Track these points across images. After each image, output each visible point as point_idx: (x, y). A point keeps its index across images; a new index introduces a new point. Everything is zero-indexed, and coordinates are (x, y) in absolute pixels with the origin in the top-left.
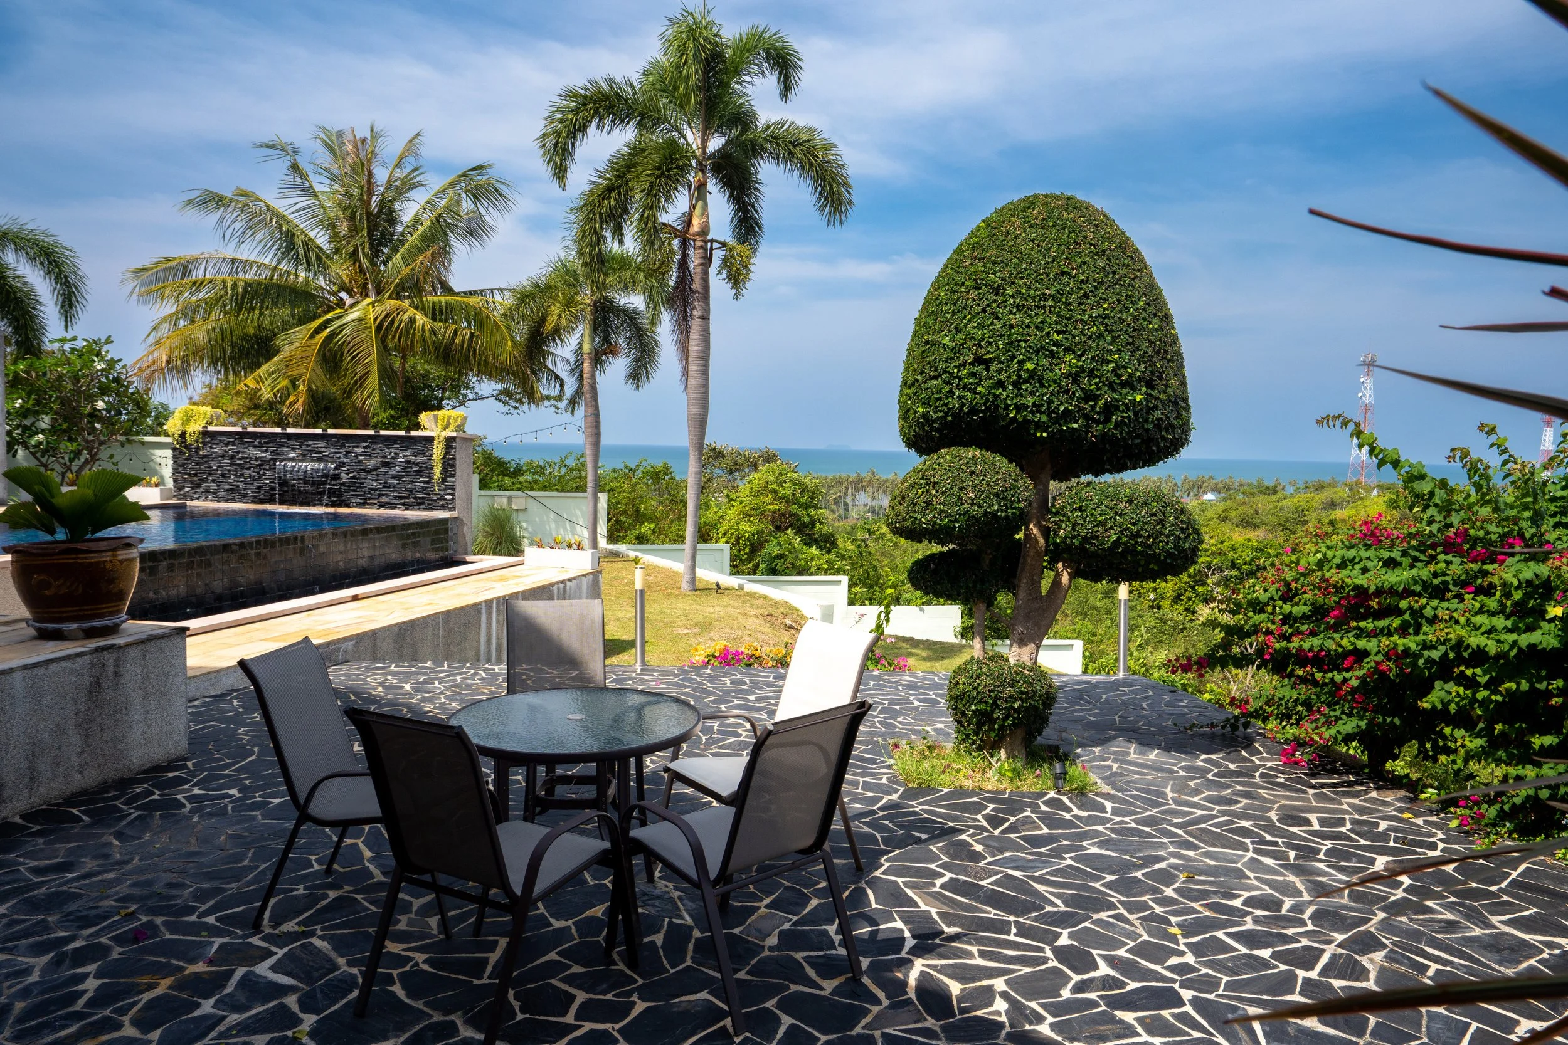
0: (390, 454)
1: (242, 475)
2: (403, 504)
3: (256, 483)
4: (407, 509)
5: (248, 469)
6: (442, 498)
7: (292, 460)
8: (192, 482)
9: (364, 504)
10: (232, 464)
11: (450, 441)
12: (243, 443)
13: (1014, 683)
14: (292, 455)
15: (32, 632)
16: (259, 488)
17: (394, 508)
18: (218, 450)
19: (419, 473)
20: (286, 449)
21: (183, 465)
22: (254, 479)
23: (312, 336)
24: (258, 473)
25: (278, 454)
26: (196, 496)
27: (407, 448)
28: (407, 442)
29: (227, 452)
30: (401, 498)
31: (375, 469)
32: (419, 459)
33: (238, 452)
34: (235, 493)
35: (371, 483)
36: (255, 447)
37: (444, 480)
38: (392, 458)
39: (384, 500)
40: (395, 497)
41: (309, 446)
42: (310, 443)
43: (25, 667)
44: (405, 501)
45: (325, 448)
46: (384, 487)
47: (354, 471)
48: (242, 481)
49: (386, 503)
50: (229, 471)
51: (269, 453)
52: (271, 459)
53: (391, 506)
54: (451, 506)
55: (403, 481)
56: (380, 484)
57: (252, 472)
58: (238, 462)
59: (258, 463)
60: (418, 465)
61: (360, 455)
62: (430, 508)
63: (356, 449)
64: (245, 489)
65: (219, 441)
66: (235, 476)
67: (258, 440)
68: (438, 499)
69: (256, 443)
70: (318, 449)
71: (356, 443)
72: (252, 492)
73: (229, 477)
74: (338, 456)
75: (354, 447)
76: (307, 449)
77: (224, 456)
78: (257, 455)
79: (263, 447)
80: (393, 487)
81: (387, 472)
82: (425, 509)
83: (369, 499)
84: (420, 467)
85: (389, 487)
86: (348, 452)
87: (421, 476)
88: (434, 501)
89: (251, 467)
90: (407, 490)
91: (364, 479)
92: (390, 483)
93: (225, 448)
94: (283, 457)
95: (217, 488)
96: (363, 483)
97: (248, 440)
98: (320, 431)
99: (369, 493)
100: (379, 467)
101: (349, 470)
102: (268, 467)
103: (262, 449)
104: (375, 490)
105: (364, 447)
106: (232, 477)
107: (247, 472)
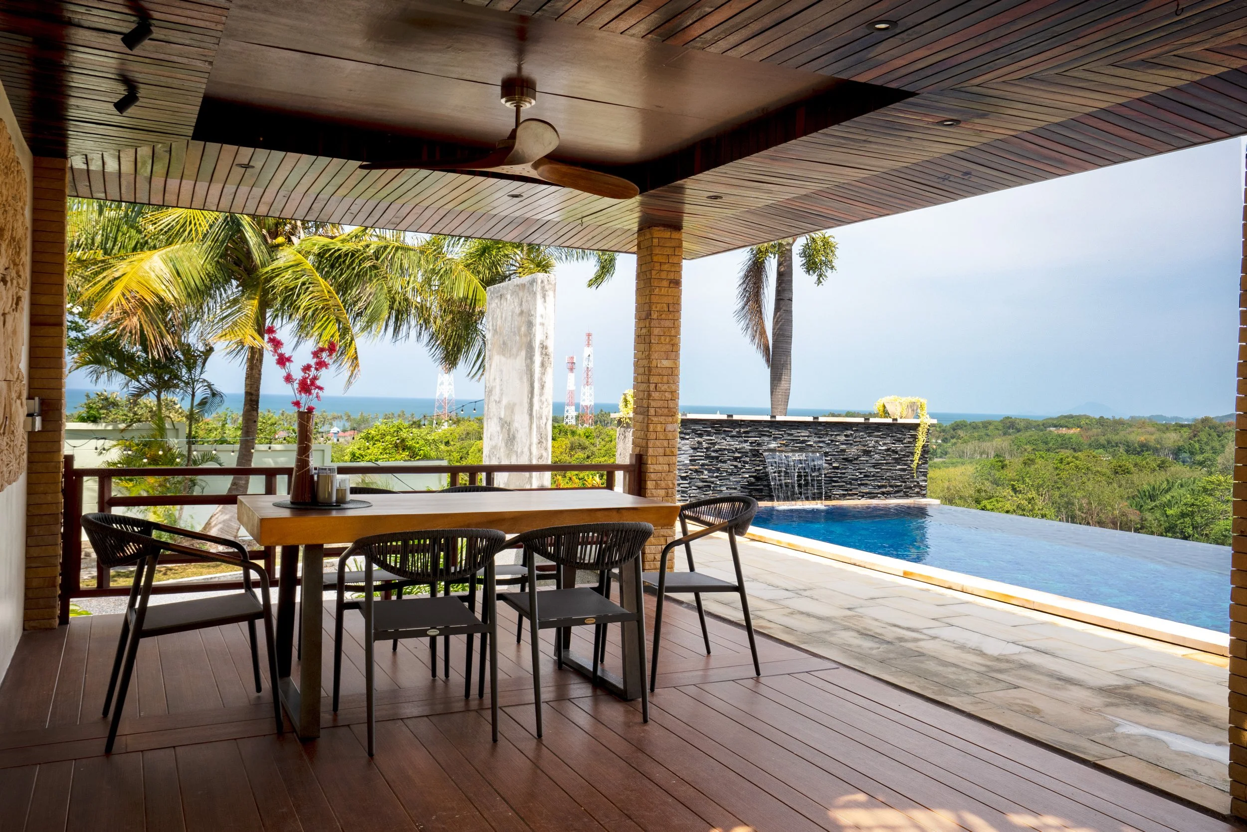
0: (871, 442)
1: (718, 470)
2: (883, 493)
3: (731, 478)
4: (886, 498)
5: (725, 462)
6: (918, 485)
9: (844, 495)
10: (707, 457)
12: (718, 432)
14: (773, 445)
16: (737, 483)
17: (874, 498)
19: (897, 461)
20: (766, 439)
22: (731, 474)
24: (736, 466)
25: (759, 444)
28: (887, 430)
29: (699, 443)
30: (880, 487)
31: (857, 458)
32: (899, 446)
33: (714, 444)
35: (850, 472)
36: (732, 437)
38: (874, 446)
39: (864, 490)
40: (875, 487)
41: (792, 435)
42: (793, 432)
44: (884, 490)
45: (808, 436)
46: (865, 476)
47: (836, 460)
48: (717, 477)
49: (867, 493)
50: (703, 465)
51: (749, 444)
52: (751, 450)
53: (872, 496)
54: (924, 492)
55: (882, 469)
56: (861, 473)
57: (728, 466)
58: (713, 454)
59: (737, 455)
60: (896, 453)
61: (842, 444)
62: (906, 496)
63: (838, 438)
64: (721, 486)
65: (694, 431)
66: (710, 471)
67: (737, 430)
68: (915, 486)
69: (734, 433)
70: (801, 439)
71: (839, 431)
72: (727, 488)
73: (702, 473)
74: (821, 445)
75: (836, 435)
76: (789, 438)
77: (698, 448)
78: (735, 446)
79: (742, 437)
80: (873, 476)
81: (867, 461)
82: (901, 497)
83: (851, 490)
84: (899, 455)
85: (869, 476)
86: (832, 441)
87: (899, 464)
88: (910, 488)
89: (729, 460)
90: (886, 479)
91: (845, 469)
92: (870, 472)
93: (699, 439)
94: (764, 447)
95: (688, 486)
96: (844, 473)
97: (727, 429)
98: (811, 419)
99: (851, 484)
100: (859, 456)
101: (831, 460)
102: (748, 459)
103: (740, 439)
104: (856, 480)
105: (846, 436)
106: (706, 472)
107: (725, 466)
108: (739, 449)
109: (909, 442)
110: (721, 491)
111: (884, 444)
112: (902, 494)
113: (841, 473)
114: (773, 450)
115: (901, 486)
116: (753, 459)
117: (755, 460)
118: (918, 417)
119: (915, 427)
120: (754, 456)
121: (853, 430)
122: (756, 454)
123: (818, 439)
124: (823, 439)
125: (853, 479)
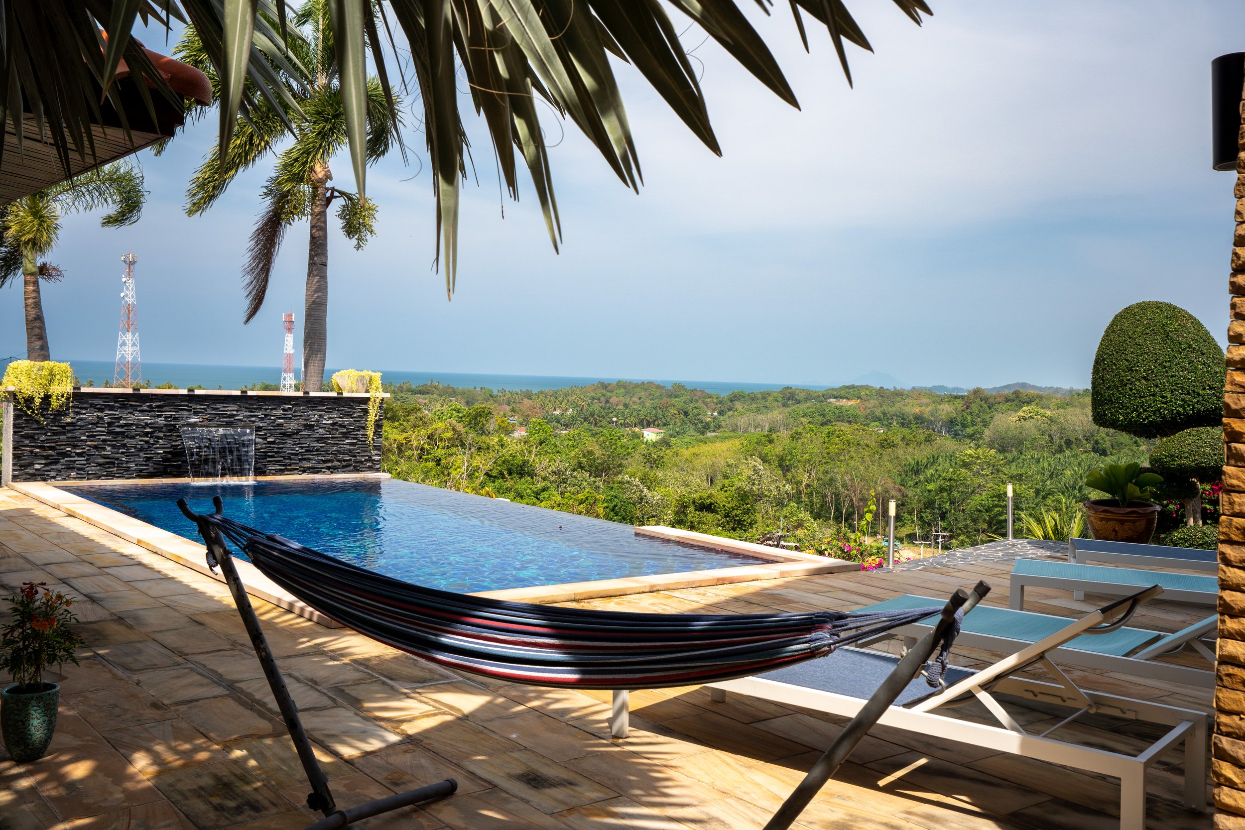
0: (314, 416)
1: (124, 446)
2: (328, 468)
3: (141, 454)
4: (332, 473)
5: (133, 437)
6: (370, 459)
8: (46, 457)
9: (282, 470)
10: (110, 433)
12: (124, 407)
14: (194, 419)
16: (148, 459)
17: (317, 473)
18: (90, 416)
19: (345, 435)
20: (185, 413)
21: (31, 437)
22: (141, 450)
24: (147, 442)
25: (176, 419)
26: (53, 474)
27: (332, 410)
28: (333, 404)
29: (101, 418)
30: (325, 462)
31: (296, 432)
32: (347, 420)
33: (119, 419)
34: (111, 469)
35: (289, 446)
36: (142, 411)
38: (317, 421)
39: (306, 464)
40: (319, 462)
41: (217, 409)
42: (218, 406)
44: (329, 464)
45: (237, 411)
46: (307, 451)
47: (272, 435)
48: (123, 453)
49: (309, 468)
50: (104, 441)
51: (163, 419)
52: (165, 425)
53: (315, 470)
54: (377, 466)
55: (327, 444)
56: (302, 448)
57: (139, 441)
58: (118, 430)
59: (148, 430)
60: (344, 427)
61: (280, 418)
62: (356, 470)
63: (274, 412)
64: (127, 462)
65: (92, 405)
66: (113, 447)
67: (148, 404)
68: (366, 460)
69: (145, 407)
70: (228, 413)
71: (275, 405)
72: (136, 465)
73: (104, 449)
74: (253, 419)
75: (272, 409)
76: (214, 412)
77: (98, 423)
78: (145, 421)
79: (154, 411)
80: (317, 450)
81: (310, 435)
82: (350, 472)
83: (290, 465)
84: (347, 429)
85: (312, 451)
86: (266, 415)
87: (347, 438)
88: (362, 462)
89: (137, 435)
90: (332, 453)
91: (283, 443)
92: (314, 447)
93: (100, 414)
94: (182, 422)
95: (85, 462)
96: (282, 448)
97: (134, 403)
98: (238, 393)
99: (290, 458)
100: (300, 431)
101: (266, 434)
102: (161, 435)
103: (153, 413)
104: (297, 455)
105: (283, 410)
106: (109, 448)
107: (133, 441)
108: (150, 424)
109: (359, 416)
110: (129, 467)
111: (330, 418)
112: (352, 468)
113: (277, 448)
114: (193, 425)
115: (351, 460)
116: (168, 434)
117: (171, 435)
118: (367, 391)
119: (366, 401)
120: (170, 431)
121: (291, 405)
122: (172, 429)
123: (249, 414)
124: (255, 414)
125: (292, 454)
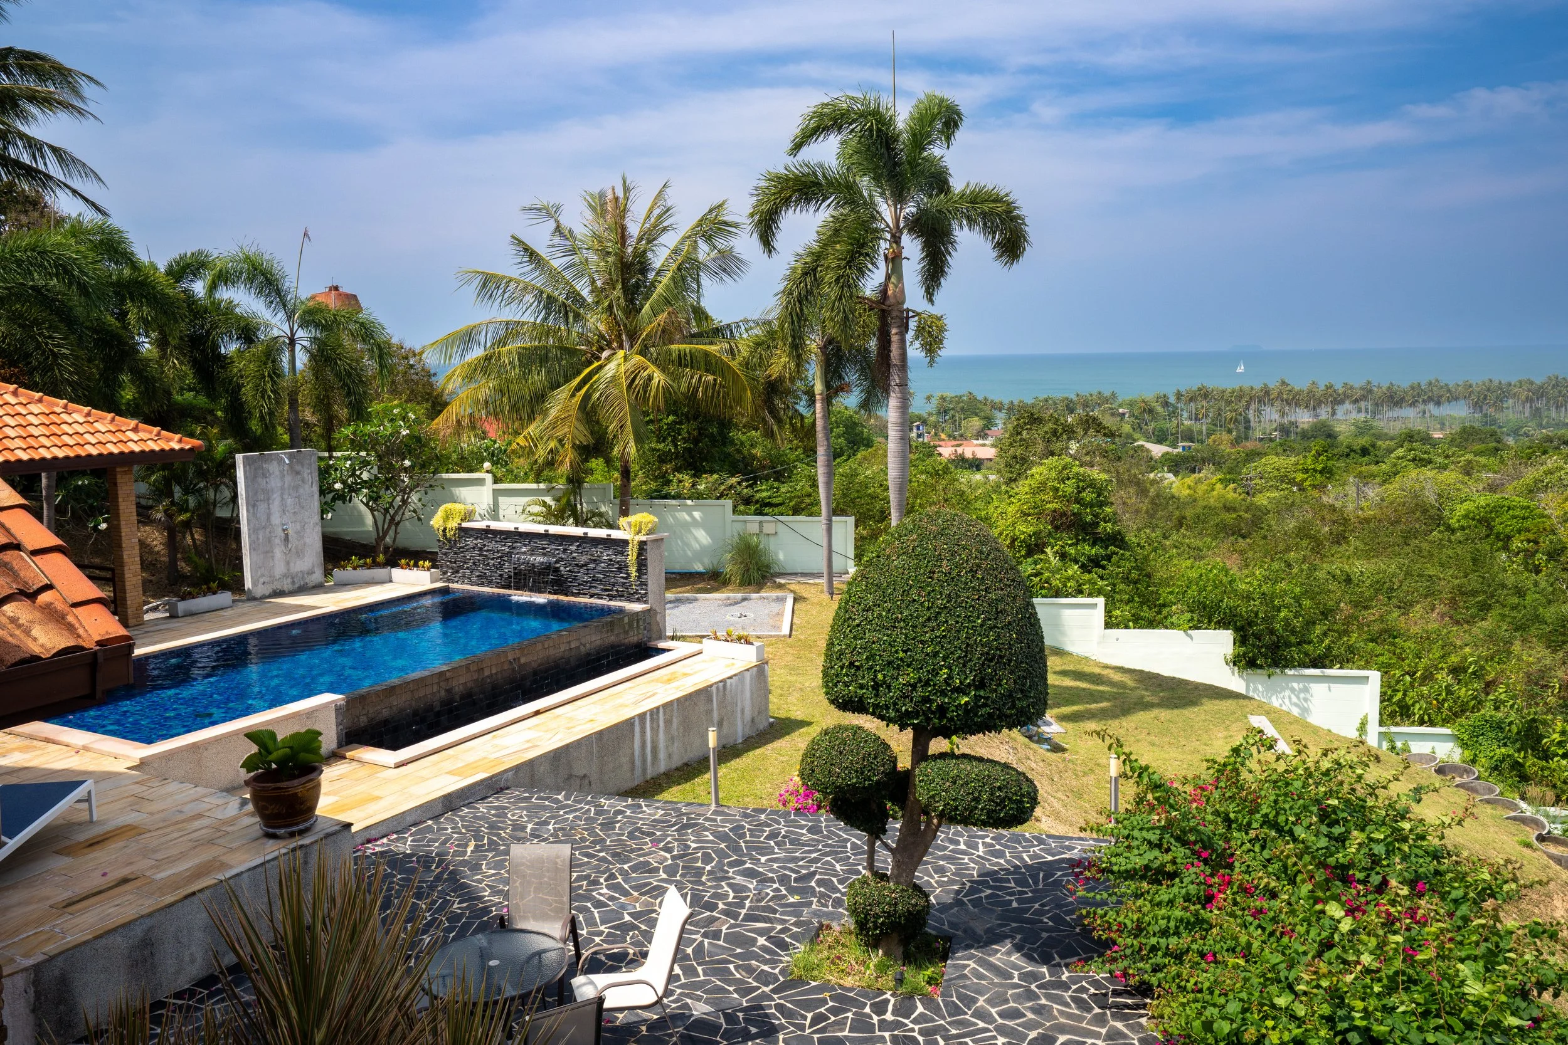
0: (597, 551)
1: (488, 564)
2: (608, 595)
3: (498, 572)
4: (611, 600)
5: (493, 559)
6: (638, 592)
7: (524, 553)
9: (579, 593)
10: (480, 555)
11: (642, 544)
12: (485, 538)
13: (878, 904)
14: (524, 549)
15: (260, 832)
16: (501, 575)
17: (601, 598)
18: (471, 542)
19: (620, 569)
21: (446, 555)
22: (497, 568)
23: (573, 395)
24: (500, 563)
25: (514, 548)
26: (456, 580)
27: (610, 548)
28: (608, 542)
29: (476, 545)
30: (606, 590)
31: (585, 565)
32: (619, 558)
33: (485, 545)
34: (483, 580)
35: (583, 576)
36: (494, 541)
37: (639, 577)
38: (598, 557)
39: (593, 591)
40: (602, 590)
41: (534, 542)
42: (536, 540)
43: (249, 870)
45: (549, 545)
46: (593, 580)
47: (570, 565)
48: (488, 570)
49: (596, 594)
50: (479, 560)
51: (506, 547)
52: (508, 552)
54: (645, 599)
55: (608, 576)
56: (591, 577)
57: (495, 562)
58: (485, 553)
59: (500, 555)
60: (618, 563)
61: (575, 553)
62: (630, 600)
63: (571, 547)
65: (470, 536)
67: (497, 536)
69: (495, 539)
71: (572, 542)
72: (496, 579)
73: (480, 566)
74: (558, 552)
75: (570, 545)
76: (536, 545)
77: (475, 548)
78: (498, 548)
79: (500, 542)
80: (601, 581)
81: (596, 568)
82: (624, 601)
83: (583, 590)
85: (597, 581)
86: (564, 550)
87: (622, 573)
88: (633, 594)
90: (610, 584)
91: (578, 573)
92: (599, 577)
93: (474, 542)
94: (517, 551)
96: (577, 576)
97: (490, 536)
100: (589, 564)
101: (566, 564)
102: (507, 559)
104: (588, 582)
105: (577, 546)
107: (492, 562)
108: (500, 551)
110: (493, 580)
111: (608, 555)
112: (624, 598)
113: (574, 576)
115: (625, 591)
116: (510, 559)
121: (581, 542)
122: (512, 555)
123: (557, 548)
124: (560, 548)
125: (584, 582)
